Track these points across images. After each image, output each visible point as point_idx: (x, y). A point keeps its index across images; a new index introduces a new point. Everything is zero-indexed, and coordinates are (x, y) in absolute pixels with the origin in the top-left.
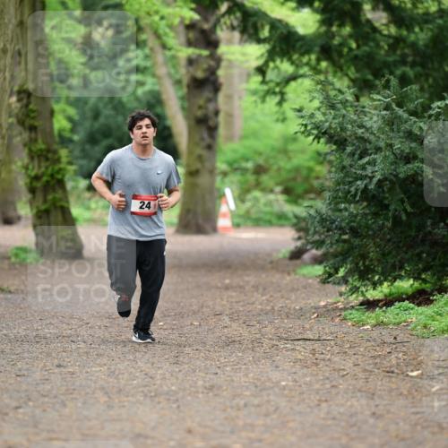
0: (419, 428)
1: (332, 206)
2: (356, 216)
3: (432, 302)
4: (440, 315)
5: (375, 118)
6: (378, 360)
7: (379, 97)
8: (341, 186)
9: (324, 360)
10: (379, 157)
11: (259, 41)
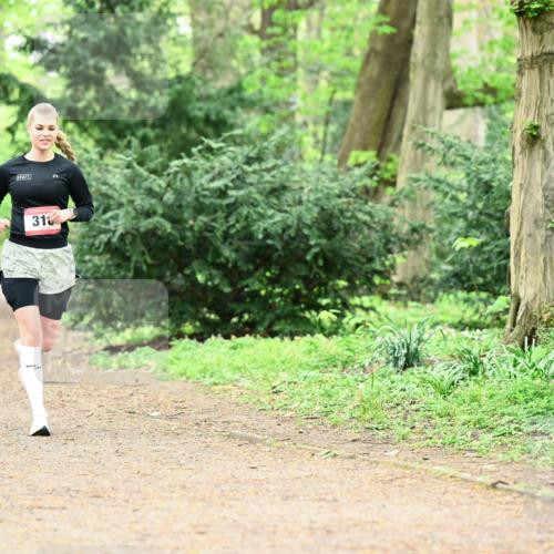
0: (159, 464)
1: (78, 257)
2: (99, 267)
3: (170, 347)
4: (179, 359)
5: (118, 176)
6: (120, 402)
7: (121, 156)
8: (87, 240)
9: (69, 401)
10: (121, 212)
11: (9, 103)
